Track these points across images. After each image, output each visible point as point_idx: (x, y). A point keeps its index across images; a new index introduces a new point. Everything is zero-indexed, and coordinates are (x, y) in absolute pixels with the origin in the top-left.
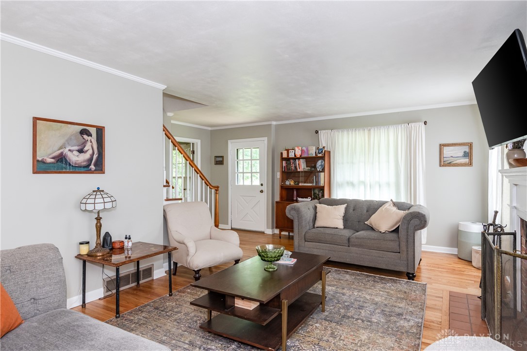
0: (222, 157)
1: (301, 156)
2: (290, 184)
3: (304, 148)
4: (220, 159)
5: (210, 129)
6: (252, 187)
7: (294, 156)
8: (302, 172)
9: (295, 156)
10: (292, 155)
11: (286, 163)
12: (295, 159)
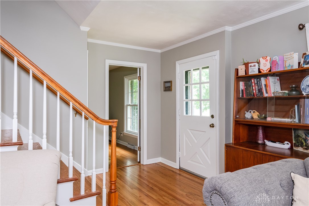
0: (170, 82)
1: (270, 71)
2: (252, 118)
3: (276, 58)
4: (168, 85)
5: (159, 51)
6: (201, 118)
7: (257, 72)
8: (271, 98)
9: (259, 72)
10: (253, 70)
11: (246, 85)
12: (260, 75)
